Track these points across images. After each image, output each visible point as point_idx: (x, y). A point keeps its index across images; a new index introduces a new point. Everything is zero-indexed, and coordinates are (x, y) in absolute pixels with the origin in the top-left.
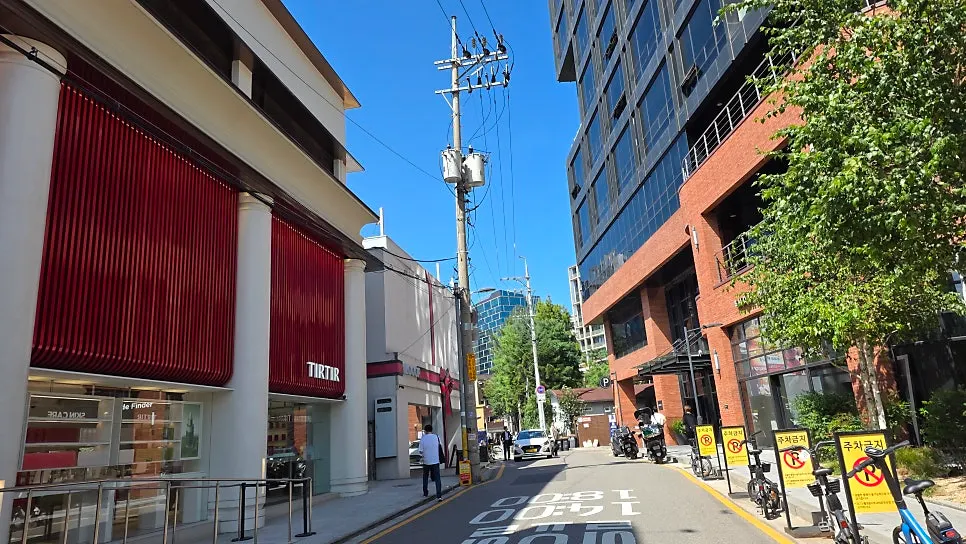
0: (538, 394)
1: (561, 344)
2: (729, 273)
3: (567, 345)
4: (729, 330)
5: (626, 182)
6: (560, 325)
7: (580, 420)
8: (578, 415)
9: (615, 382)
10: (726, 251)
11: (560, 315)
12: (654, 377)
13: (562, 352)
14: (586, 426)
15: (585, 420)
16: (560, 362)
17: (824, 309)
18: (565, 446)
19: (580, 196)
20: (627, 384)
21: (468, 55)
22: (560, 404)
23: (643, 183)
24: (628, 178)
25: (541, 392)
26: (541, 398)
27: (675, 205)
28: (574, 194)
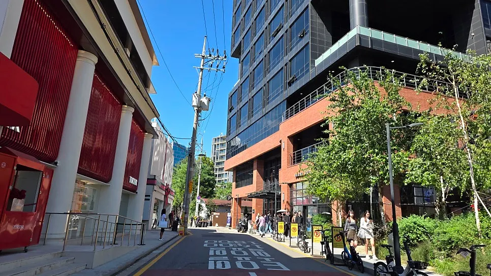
0: (197, 200)
1: (208, 177)
2: (294, 162)
3: (211, 177)
4: (291, 185)
5: (256, 113)
6: (209, 168)
7: (215, 214)
8: (214, 211)
9: (234, 199)
10: (294, 154)
11: (209, 162)
12: (253, 199)
13: (208, 180)
14: (217, 217)
15: (217, 214)
16: (208, 185)
17: (330, 188)
18: (205, 225)
19: (233, 112)
20: (239, 200)
21: (210, 55)
22: (206, 205)
23: (264, 115)
24: (257, 112)
25: (199, 199)
26: (198, 201)
27: (276, 129)
28: (230, 110)
